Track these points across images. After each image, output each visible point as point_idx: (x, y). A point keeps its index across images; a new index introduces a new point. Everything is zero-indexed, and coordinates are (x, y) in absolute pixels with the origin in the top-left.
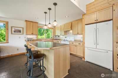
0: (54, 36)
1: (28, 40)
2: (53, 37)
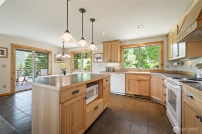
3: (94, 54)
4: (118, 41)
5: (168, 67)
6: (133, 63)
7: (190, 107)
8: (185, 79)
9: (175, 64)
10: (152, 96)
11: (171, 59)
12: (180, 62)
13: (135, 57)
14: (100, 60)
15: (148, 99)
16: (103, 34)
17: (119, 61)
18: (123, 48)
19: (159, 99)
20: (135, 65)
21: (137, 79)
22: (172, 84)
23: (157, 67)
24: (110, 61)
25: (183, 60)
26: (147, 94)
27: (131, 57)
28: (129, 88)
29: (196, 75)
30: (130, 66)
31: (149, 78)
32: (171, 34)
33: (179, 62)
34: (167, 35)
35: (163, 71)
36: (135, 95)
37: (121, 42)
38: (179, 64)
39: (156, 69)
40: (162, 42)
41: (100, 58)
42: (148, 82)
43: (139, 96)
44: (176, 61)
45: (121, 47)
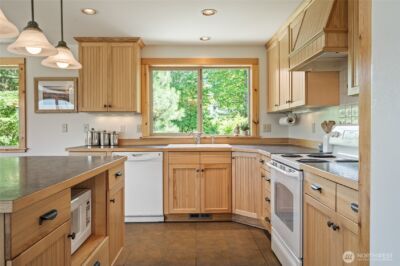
0: (264, 120)
1: (96, 142)
2: (256, 123)
3: (36, 81)
4: (134, 40)
5: (268, 128)
6: (173, 117)
7: (318, 211)
8: (305, 157)
9: (284, 121)
10: (237, 211)
11: (275, 109)
12: (293, 117)
13: (176, 96)
14: (64, 105)
15: (228, 219)
16: (89, 11)
17: (139, 111)
18: (151, 68)
19: (254, 215)
20: (175, 122)
21: (197, 167)
22: (284, 169)
23: (246, 128)
24: (109, 109)
25: (298, 112)
26: (224, 208)
27: (165, 97)
28: (175, 198)
29: (321, 147)
30: (163, 126)
31: (228, 161)
32: (275, 45)
33: (290, 116)
34: (267, 46)
35: (259, 138)
36: (192, 215)
37: (143, 46)
38: (290, 121)
39: (242, 133)
40: (256, 62)
41: (66, 98)
42: (225, 173)
43: (203, 215)
44: (285, 113)
45: (143, 62)
